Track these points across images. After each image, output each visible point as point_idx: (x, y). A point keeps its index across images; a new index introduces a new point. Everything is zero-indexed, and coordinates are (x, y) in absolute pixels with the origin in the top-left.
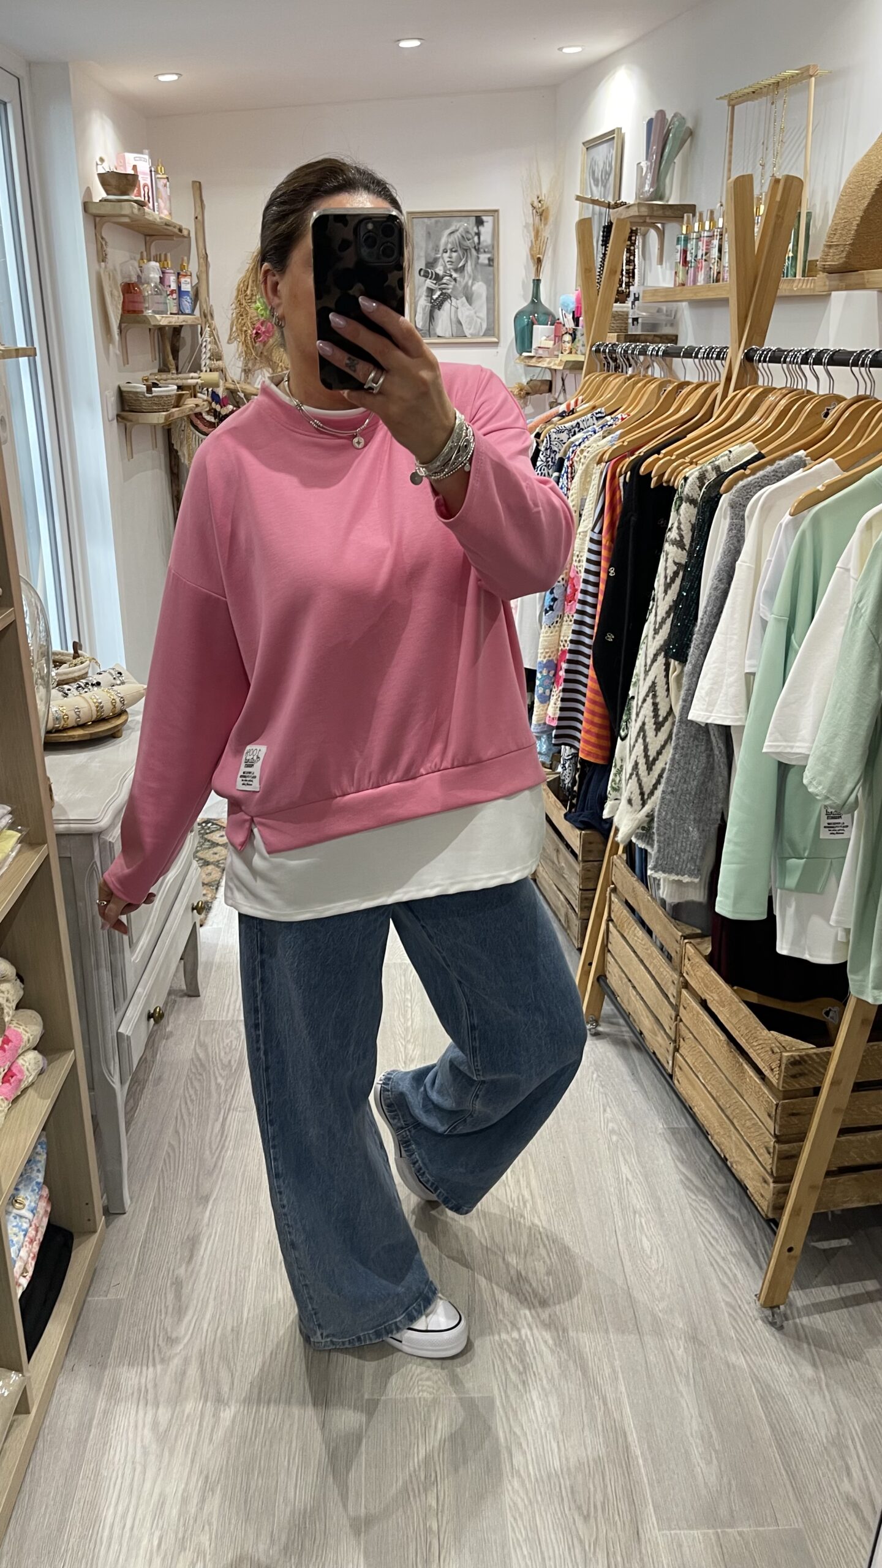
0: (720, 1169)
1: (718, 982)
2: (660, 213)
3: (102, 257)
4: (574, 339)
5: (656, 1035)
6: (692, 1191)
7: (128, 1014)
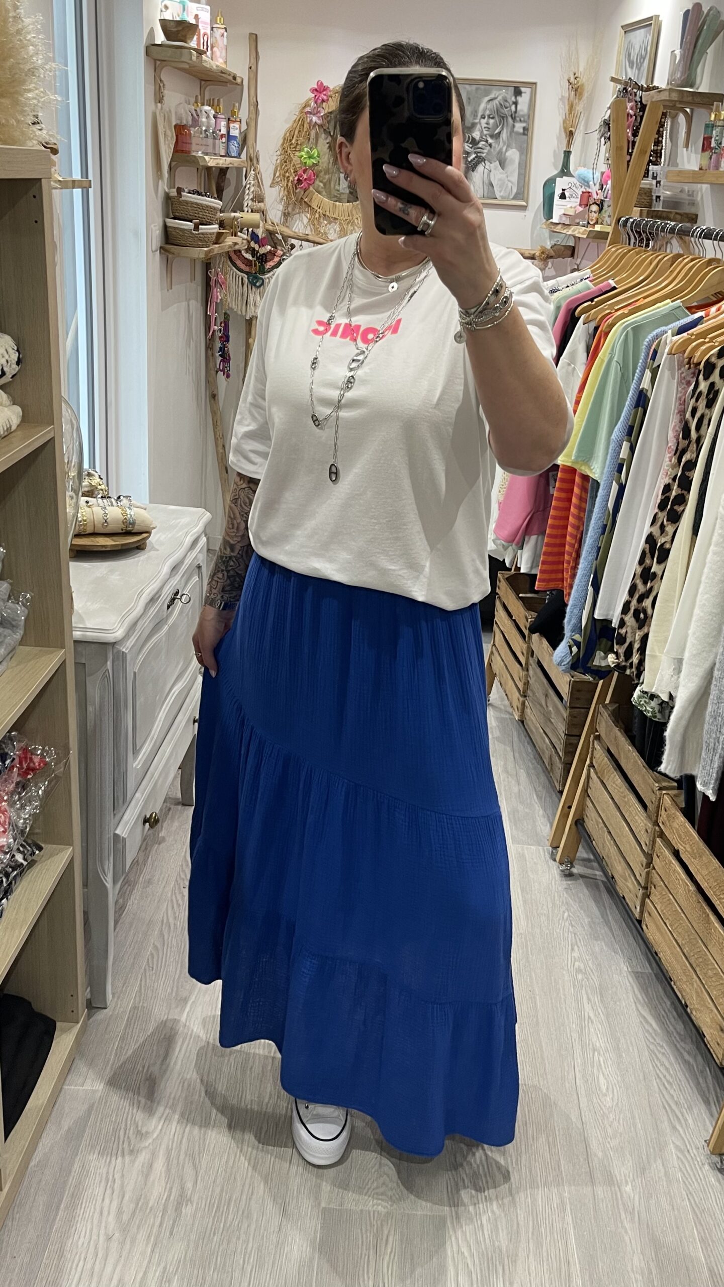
0: (680, 1016)
1: (691, 835)
2: (690, 99)
3: (159, 98)
4: (601, 210)
5: (626, 880)
6: (650, 1034)
7: (126, 817)
